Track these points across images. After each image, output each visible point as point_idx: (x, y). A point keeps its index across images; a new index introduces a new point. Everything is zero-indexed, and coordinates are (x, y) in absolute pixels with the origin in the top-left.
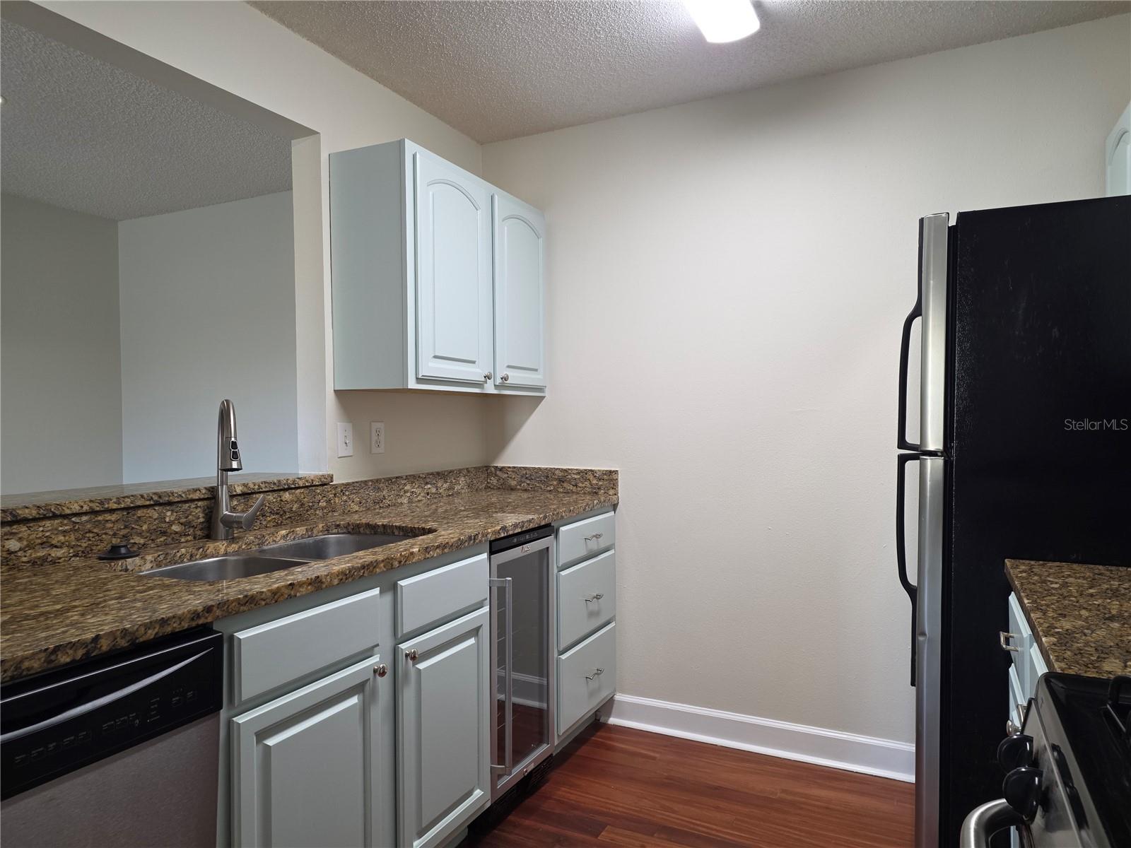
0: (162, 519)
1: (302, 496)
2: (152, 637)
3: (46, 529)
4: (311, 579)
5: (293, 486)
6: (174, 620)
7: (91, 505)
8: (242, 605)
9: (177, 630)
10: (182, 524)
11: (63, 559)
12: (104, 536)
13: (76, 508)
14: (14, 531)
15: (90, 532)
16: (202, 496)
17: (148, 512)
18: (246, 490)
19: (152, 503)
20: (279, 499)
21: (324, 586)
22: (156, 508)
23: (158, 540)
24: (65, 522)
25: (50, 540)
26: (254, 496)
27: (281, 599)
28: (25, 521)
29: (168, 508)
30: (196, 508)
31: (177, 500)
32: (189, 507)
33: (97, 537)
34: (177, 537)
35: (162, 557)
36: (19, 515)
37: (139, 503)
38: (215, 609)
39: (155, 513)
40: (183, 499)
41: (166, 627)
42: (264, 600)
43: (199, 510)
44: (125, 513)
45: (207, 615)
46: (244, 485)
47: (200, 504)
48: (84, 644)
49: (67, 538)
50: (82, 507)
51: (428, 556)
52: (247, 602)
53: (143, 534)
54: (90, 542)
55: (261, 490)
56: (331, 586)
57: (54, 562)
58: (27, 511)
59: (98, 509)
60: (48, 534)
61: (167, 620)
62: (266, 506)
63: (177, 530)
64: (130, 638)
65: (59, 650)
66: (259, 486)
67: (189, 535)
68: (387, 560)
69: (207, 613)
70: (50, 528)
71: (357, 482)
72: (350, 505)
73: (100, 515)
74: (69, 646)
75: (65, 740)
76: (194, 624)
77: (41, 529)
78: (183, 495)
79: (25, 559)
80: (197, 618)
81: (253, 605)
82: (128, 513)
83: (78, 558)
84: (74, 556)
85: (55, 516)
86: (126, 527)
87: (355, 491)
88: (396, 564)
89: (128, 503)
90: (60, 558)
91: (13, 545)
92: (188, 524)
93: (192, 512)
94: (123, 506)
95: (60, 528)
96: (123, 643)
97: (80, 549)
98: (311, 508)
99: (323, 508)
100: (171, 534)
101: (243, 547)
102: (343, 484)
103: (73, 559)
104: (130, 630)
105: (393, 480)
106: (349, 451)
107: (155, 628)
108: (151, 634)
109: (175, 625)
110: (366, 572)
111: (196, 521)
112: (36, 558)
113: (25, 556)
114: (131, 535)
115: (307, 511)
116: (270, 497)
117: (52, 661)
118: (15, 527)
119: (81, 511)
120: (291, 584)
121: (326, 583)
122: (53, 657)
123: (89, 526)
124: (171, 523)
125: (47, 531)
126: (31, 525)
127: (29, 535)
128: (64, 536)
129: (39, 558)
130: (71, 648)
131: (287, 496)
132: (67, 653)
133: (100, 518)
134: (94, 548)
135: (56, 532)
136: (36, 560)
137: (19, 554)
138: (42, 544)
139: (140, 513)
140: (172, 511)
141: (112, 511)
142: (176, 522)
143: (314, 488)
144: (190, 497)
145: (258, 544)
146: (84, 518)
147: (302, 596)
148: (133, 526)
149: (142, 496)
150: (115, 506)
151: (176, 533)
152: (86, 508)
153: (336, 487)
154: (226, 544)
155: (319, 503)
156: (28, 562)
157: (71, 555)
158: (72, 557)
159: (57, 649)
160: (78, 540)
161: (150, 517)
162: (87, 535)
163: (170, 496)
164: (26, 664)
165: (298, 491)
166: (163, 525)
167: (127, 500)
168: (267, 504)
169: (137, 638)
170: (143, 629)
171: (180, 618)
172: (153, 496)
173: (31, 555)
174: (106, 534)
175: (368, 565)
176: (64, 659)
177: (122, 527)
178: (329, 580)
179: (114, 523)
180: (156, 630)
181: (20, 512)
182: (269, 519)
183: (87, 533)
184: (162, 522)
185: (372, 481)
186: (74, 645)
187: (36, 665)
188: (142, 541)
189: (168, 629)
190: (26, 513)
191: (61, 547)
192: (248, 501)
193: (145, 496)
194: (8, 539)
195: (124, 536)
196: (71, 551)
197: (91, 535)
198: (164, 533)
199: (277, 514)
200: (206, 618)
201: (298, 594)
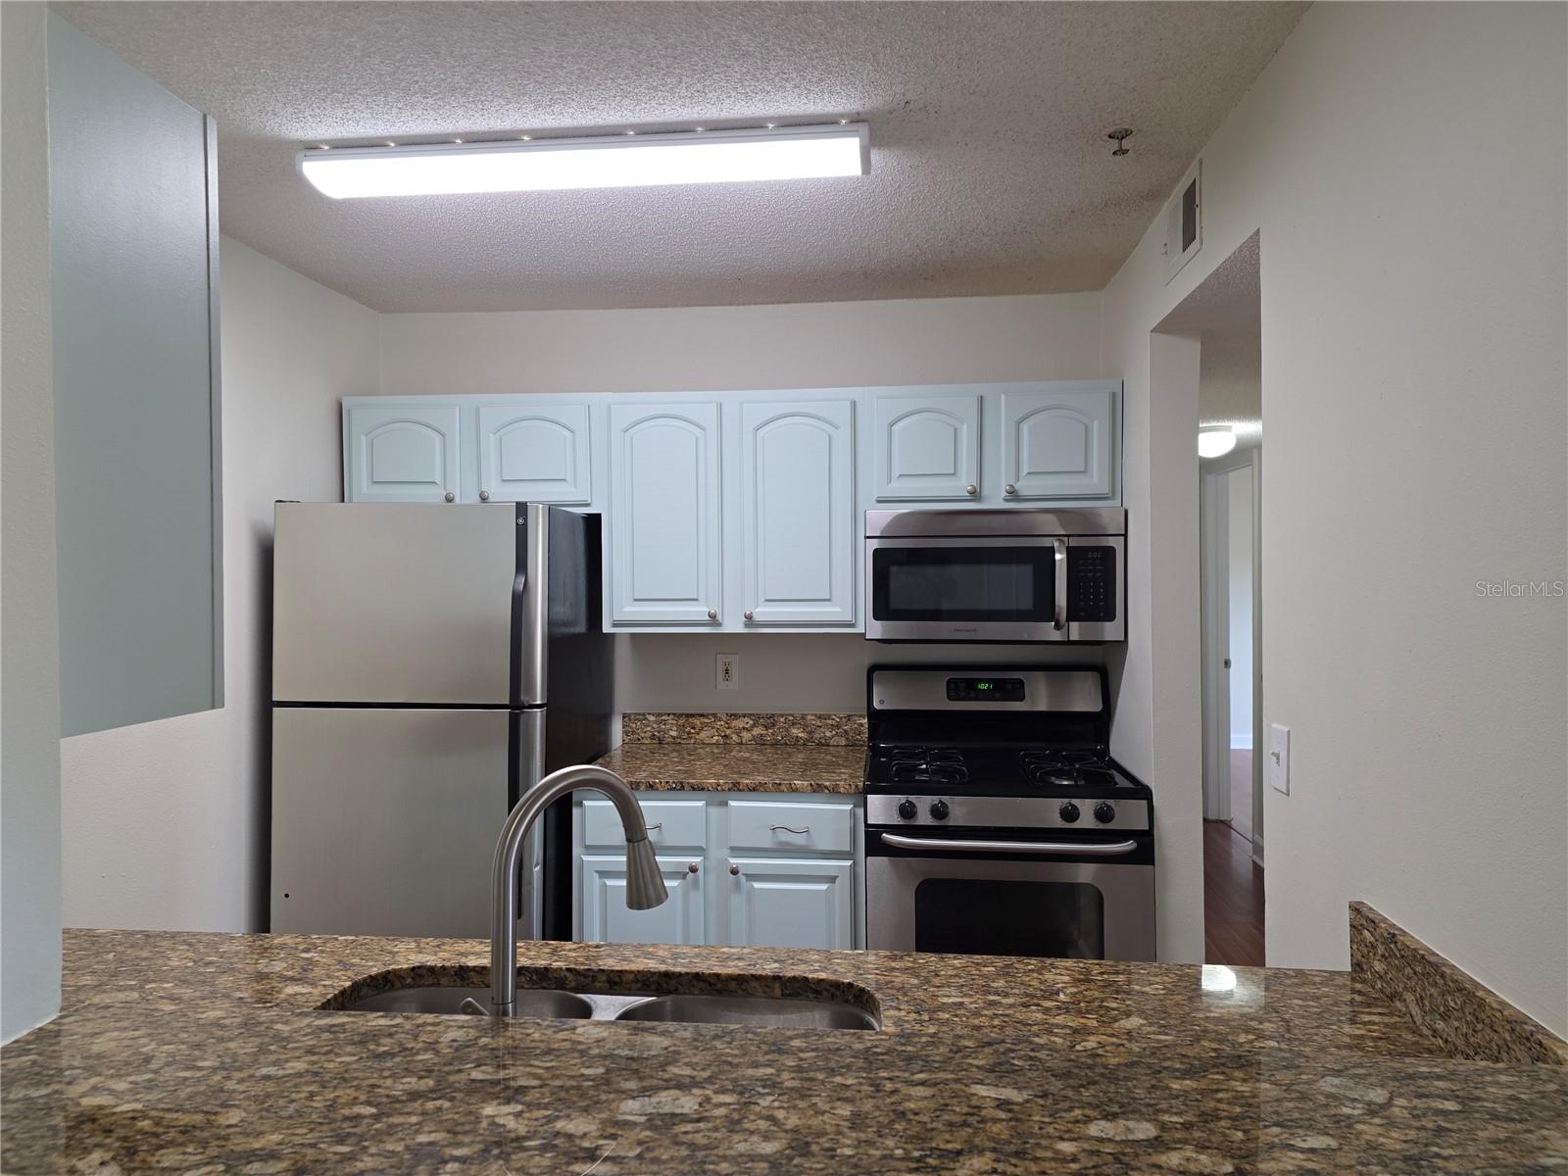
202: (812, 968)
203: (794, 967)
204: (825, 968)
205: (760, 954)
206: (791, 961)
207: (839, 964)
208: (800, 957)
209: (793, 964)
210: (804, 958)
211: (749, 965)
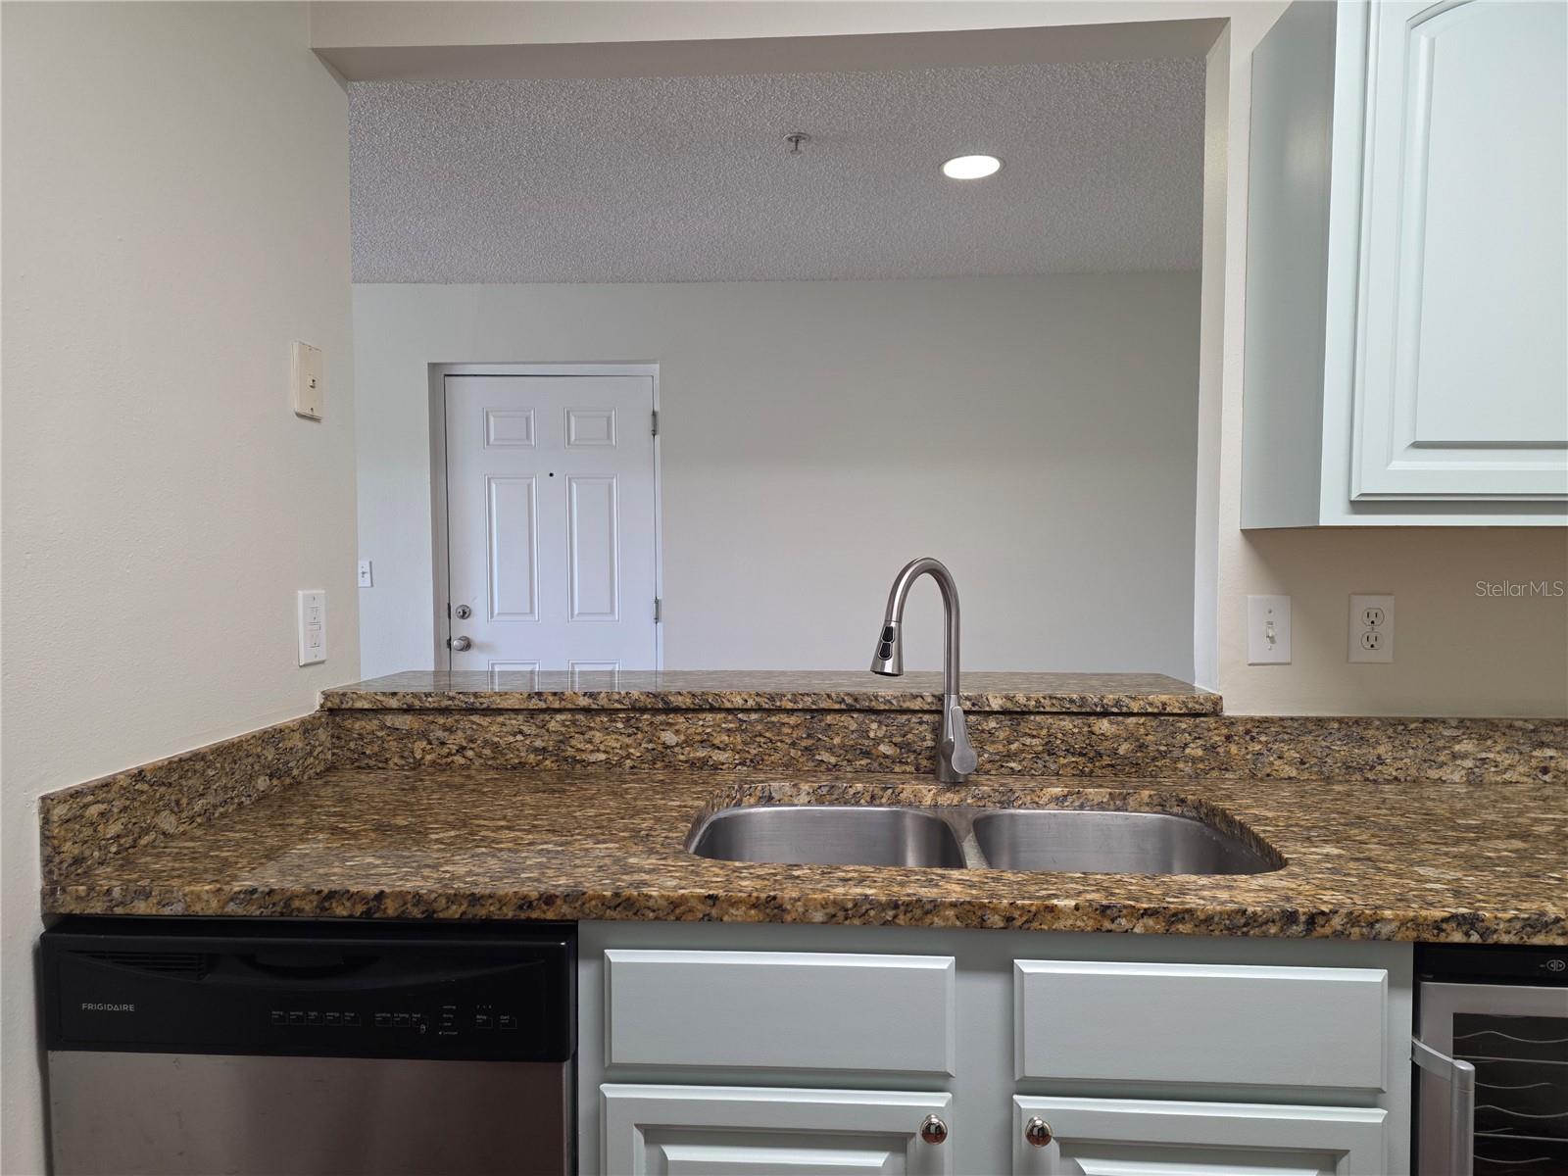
0: (864, 733)
1: (1142, 731)
2: (457, 916)
3: (707, 724)
4: (758, 898)
5: (1115, 710)
6: (491, 901)
7: (758, 699)
8: (609, 908)
9: (496, 917)
10: (895, 745)
11: (727, 765)
12: (779, 744)
13: (738, 702)
14: (670, 721)
15: (761, 735)
16: (926, 707)
17: (842, 719)
18: (1009, 705)
19: (843, 707)
20: (1086, 729)
21: (789, 918)
22: (855, 716)
23: (857, 763)
24: (730, 718)
25: (711, 738)
26: (1032, 717)
27: (690, 917)
28: (677, 710)
29: (873, 717)
30: (921, 723)
31: (882, 707)
32: (909, 720)
33: (770, 744)
34: (888, 762)
35: (825, 790)
36: (672, 703)
37: (823, 705)
38: (559, 902)
39: (852, 722)
40: (893, 708)
41: (478, 907)
42: (654, 911)
43: (925, 726)
44: (808, 717)
45: (545, 908)
46: (1007, 698)
47: (926, 717)
48: (364, 899)
49: (731, 739)
50: (746, 701)
51: (1107, 925)
52: (619, 905)
53: (834, 750)
54: (761, 750)
55: (1042, 709)
56: (803, 921)
57: (716, 767)
58: (680, 698)
59: (767, 706)
60: (708, 730)
61: (479, 899)
62: (1056, 738)
63: (888, 753)
64: (425, 908)
65: (333, 897)
66: (1038, 701)
67: (907, 763)
68: (967, 907)
69: (546, 904)
70: (711, 723)
71: (1292, 719)
72: (1271, 764)
73: (774, 715)
74: (346, 896)
75: (346, 1014)
76: (523, 916)
77: (701, 723)
78: (894, 702)
79: (682, 757)
80: (528, 907)
81: (631, 913)
82: (812, 718)
83: (745, 768)
84: (740, 764)
85: (712, 709)
86: (809, 736)
87: (1286, 737)
88: (996, 920)
89: (809, 704)
90: (723, 764)
91: (669, 737)
92: (905, 746)
93: (912, 729)
94: (800, 707)
95: (724, 725)
96: (416, 913)
97: (747, 756)
98: (1163, 755)
99: (1194, 760)
100: (878, 756)
101: (969, 801)
102: (1252, 719)
103: (739, 767)
104: (425, 897)
105: (1413, 726)
106: (1281, 652)
107: (461, 905)
108: (456, 912)
109: (492, 909)
110: (901, 917)
111: (920, 744)
112: (694, 758)
113: (683, 754)
114: (817, 749)
115: (1154, 759)
116: (1067, 724)
117: (324, 909)
118: (671, 716)
119: (745, 707)
120: (710, 897)
121: (794, 915)
122: (327, 904)
123: (759, 728)
124: (878, 741)
125: (708, 727)
126: (690, 716)
127: (687, 728)
128: (729, 736)
129: (699, 759)
130: (349, 899)
131: (1104, 726)
132: (343, 904)
133: (773, 719)
134: (766, 758)
135: (718, 730)
136: (695, 761)
137: (676, 749)
138: (702, 742)
139: (829, 719)
140: (880, 722)
141: (791, 712)
142: (887, 740)
143: (1171, 719)
144: (905, 705)
145: (999, 802)
146: (754, 716)
147: (734, 924)
148: (820, 736)
149: (829, 696)
150: (790, 705)
151: (886, 757)
152: (751, 703)
153: (1232, 722)
154: (934, 791)
155: (1184, 748)
156: (686, 762)
157: (737, 762)
158: (737, 764)
159: (332, 895)
160: (745, 743)
161: (845, 727)
162: (758, 739)
163: (871, 700)
164: (296, 904)
165: (1132, 720)
166: (866, 742)
167: (806, 698)
168: (1060, 735)
169: (434, 912)
170: (444, 901)
171: (500, 901)
172: (846, 698)
173: (689, 754)
174: (782, 741)
175: (907, 904)
176: (341, 911)
177: (804, 736)
178: (801, 910)
179: (793, 728)
180: (463, 908)
181: (672, 699)
182: (1062, 761)
183: (756, 736)
184: (864, 738)
185: (1340, 721)
186: (352, 896)
187: (307, 908)
188: (833, 760)
189: (482, 912)
190: (677, 701)
191: (724, 750)
192: (1019, 724)
193: (833, 695)
194: (663, 730)
195: (806, 748)
196: (737, 757)
197: (762, 740)
198: (867, 754)
199: (1081, 754)
200: (544, 912)
201: (726, 918)
202: (752, 871)
203: (773, 871)
204: (735, 872)
205: (820, 886)
206: (778, 878)
207: (717, 875)
208: (766, 882)
209: (775, 875)
210: (761, 882)
211: (830, 873)
